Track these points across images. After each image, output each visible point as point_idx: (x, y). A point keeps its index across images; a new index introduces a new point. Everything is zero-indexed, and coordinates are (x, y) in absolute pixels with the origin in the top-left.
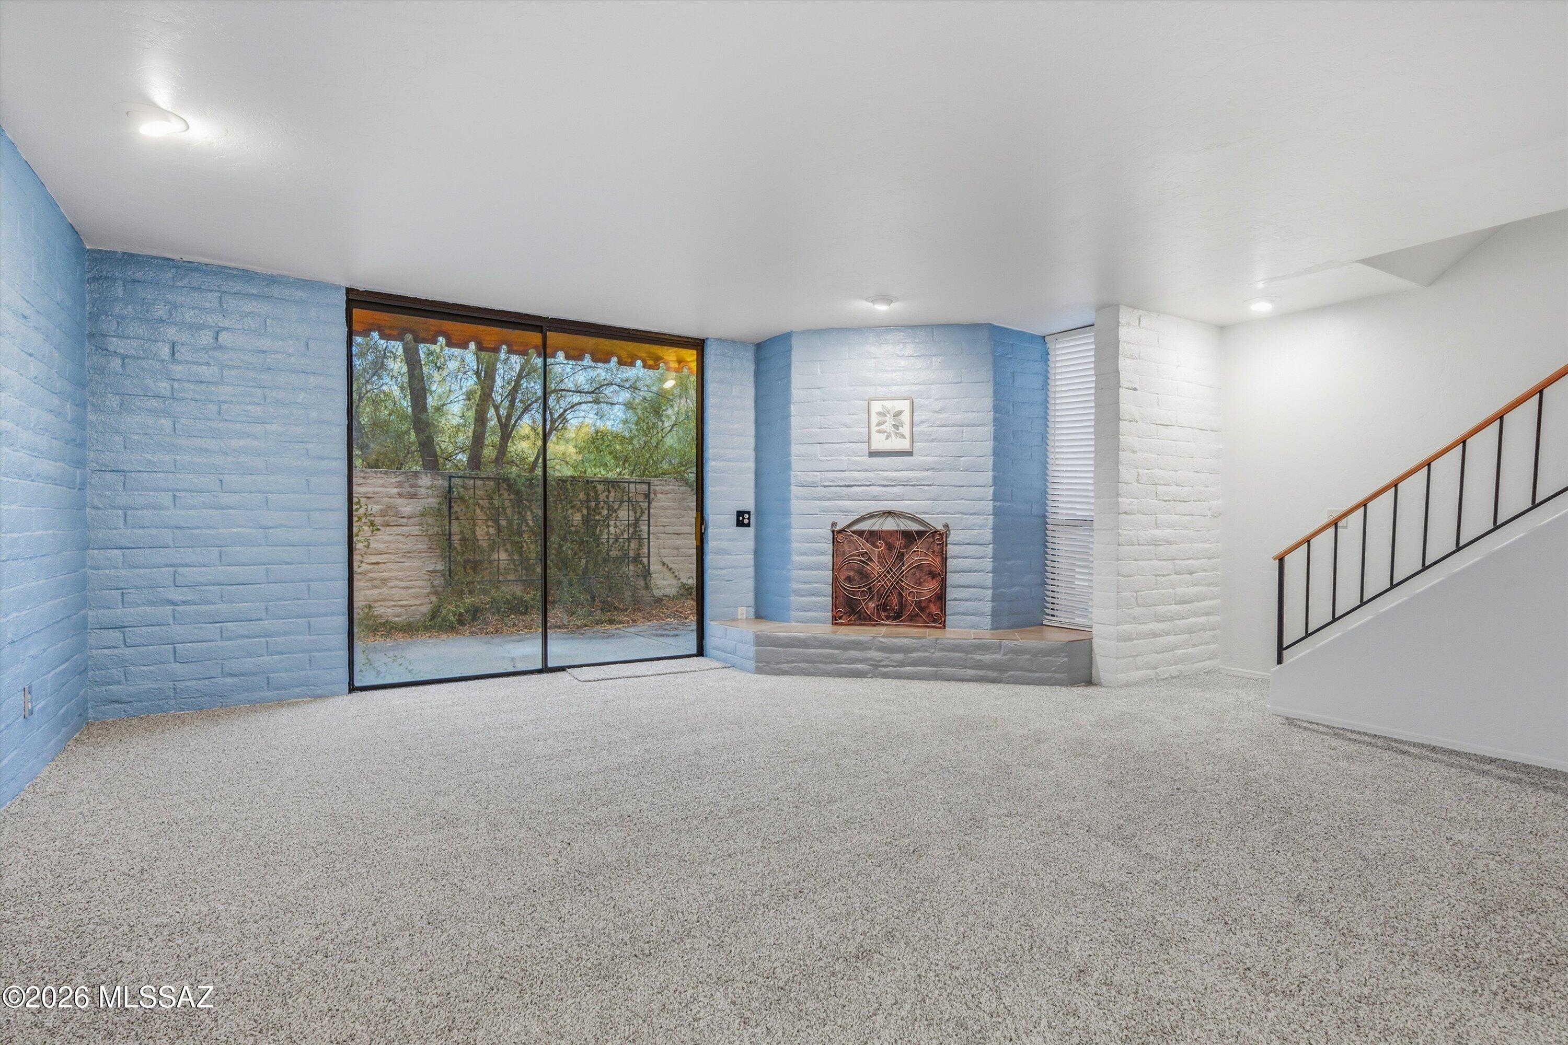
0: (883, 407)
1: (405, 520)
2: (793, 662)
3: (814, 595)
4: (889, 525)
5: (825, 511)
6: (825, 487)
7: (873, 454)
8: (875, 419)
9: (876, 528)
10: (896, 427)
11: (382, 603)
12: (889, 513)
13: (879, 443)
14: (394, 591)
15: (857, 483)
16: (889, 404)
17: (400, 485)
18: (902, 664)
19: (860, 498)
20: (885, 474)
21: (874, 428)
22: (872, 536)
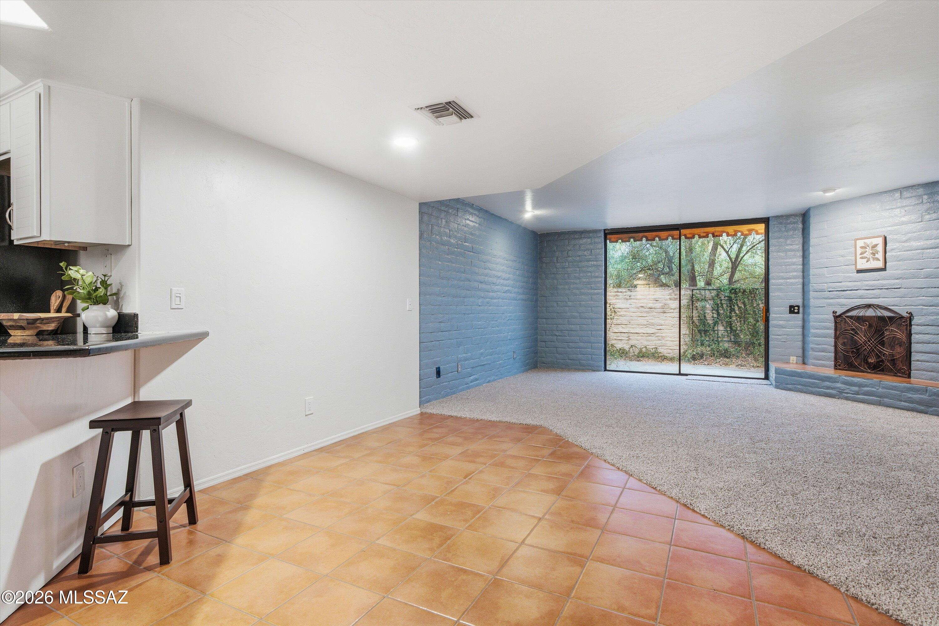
0: (864, 243)
1: (672, 310)
2: (794, 384)
3: (823, 351)
4: (870, 313)
5: (830, 305)
6: (830, 291)
7: (859, 271)
8: (859, 251)
9: (861, 314)
10: (874, 254)
11: (662, 347)
12: (869, 306)
13: (862, 264)
14: (667, 342)
15: (848, 289)
16: (868, 241)
17: (670, 294)
18: (857, 393)
19: (851, 297)
20: (867, 282)
21: (859, 256)
22: (858, 319)
